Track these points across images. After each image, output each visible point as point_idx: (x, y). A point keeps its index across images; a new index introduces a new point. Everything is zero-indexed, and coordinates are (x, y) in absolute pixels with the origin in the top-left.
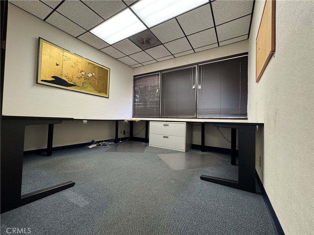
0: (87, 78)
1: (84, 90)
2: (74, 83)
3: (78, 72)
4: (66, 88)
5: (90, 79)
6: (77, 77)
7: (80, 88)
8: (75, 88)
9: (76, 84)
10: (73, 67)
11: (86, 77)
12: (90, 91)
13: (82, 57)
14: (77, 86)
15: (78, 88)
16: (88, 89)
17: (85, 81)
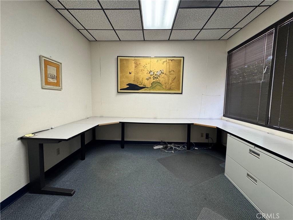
0: (156, 77)
1: (153, 90)
2: (144, 85)
3: (147, 74)
4: (138, 92)
5: (158, 77)
6: (146, 79)
7: (149, 89)
8: (145, 90)
9: (146, 86)
10: (143, 71)
11: (154, 76)
12: (159, 90)
13: (151, 57)
14: (147, 87)
15: (148, 89)
16: (157, 88)
17: (154, 80)
